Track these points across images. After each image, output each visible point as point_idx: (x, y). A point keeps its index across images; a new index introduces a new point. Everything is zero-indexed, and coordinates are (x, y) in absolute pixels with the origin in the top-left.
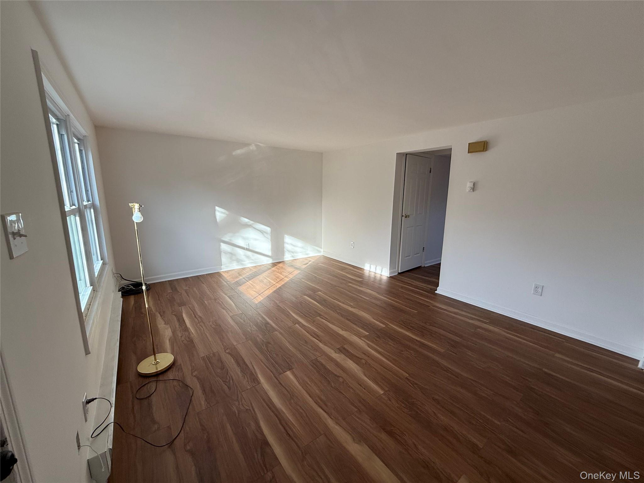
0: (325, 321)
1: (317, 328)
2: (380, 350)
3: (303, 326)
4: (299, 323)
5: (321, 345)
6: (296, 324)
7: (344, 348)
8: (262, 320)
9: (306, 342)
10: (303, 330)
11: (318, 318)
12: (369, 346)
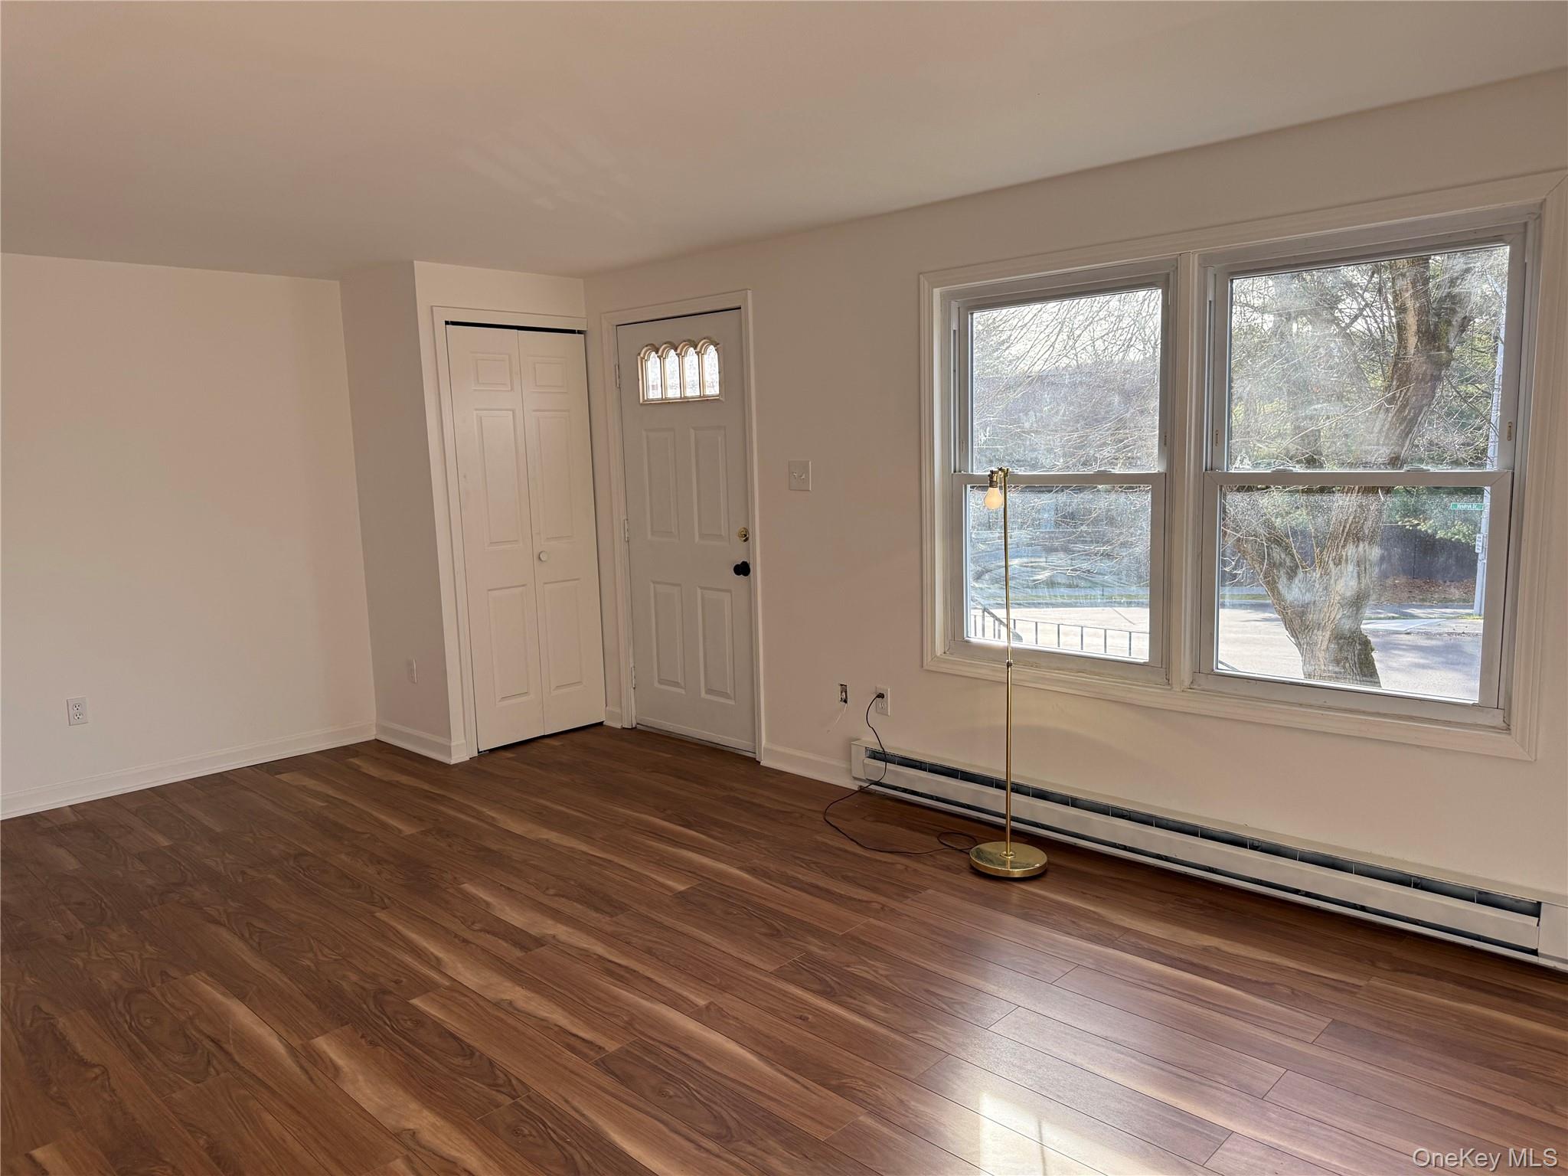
0: (582, 1034)
1: (616, 998)
2: (408, 959)
3: (677, 1002)
4: (697, 1014)
5: (600, 949)
6: (707, 1007)
7: (524, 948)
8: (866, 1006)
9: (649, 951)
10: (669, 985)
11: (611, 1046)
12: (437, 964)
